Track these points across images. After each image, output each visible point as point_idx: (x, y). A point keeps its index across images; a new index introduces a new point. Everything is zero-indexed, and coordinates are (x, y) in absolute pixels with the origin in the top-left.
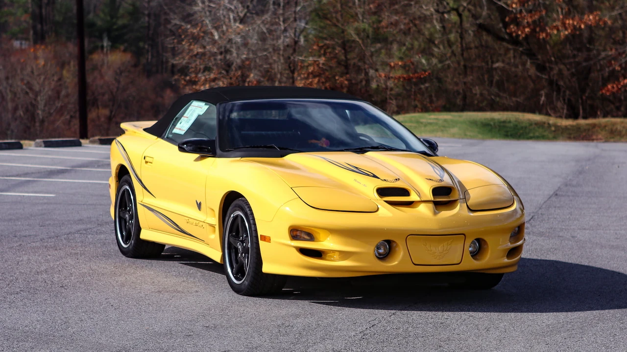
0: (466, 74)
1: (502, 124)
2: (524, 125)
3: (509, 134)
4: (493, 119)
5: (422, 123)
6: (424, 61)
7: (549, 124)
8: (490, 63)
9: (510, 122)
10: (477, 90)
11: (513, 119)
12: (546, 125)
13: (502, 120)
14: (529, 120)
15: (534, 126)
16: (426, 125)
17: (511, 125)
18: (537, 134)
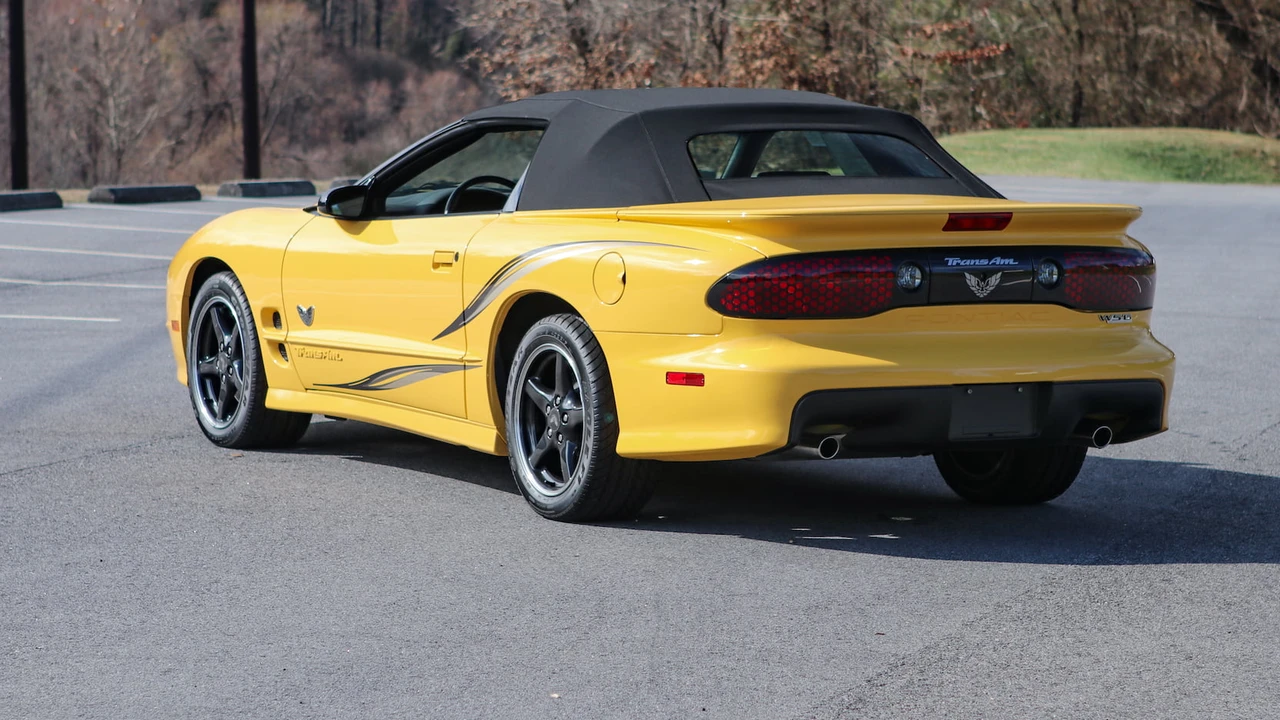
0: (1081, 50)
1: (1168, 154)
2: (1211, 155)
3: (1184, 173)
4: (1147, 143)
5: (1006, 150)
6: (994, 22)
7: (1263, 152)
8: (1131, 25)
9: (1183, 149)
10: (1105, 84)
11: (1189, 143)
12: (1258, 155)
13: (1168, 145)
14: (1222, 144)
15: (1232, 158)
16: (1016, 155)
17: (1187, 155)
18: (1240, 174)
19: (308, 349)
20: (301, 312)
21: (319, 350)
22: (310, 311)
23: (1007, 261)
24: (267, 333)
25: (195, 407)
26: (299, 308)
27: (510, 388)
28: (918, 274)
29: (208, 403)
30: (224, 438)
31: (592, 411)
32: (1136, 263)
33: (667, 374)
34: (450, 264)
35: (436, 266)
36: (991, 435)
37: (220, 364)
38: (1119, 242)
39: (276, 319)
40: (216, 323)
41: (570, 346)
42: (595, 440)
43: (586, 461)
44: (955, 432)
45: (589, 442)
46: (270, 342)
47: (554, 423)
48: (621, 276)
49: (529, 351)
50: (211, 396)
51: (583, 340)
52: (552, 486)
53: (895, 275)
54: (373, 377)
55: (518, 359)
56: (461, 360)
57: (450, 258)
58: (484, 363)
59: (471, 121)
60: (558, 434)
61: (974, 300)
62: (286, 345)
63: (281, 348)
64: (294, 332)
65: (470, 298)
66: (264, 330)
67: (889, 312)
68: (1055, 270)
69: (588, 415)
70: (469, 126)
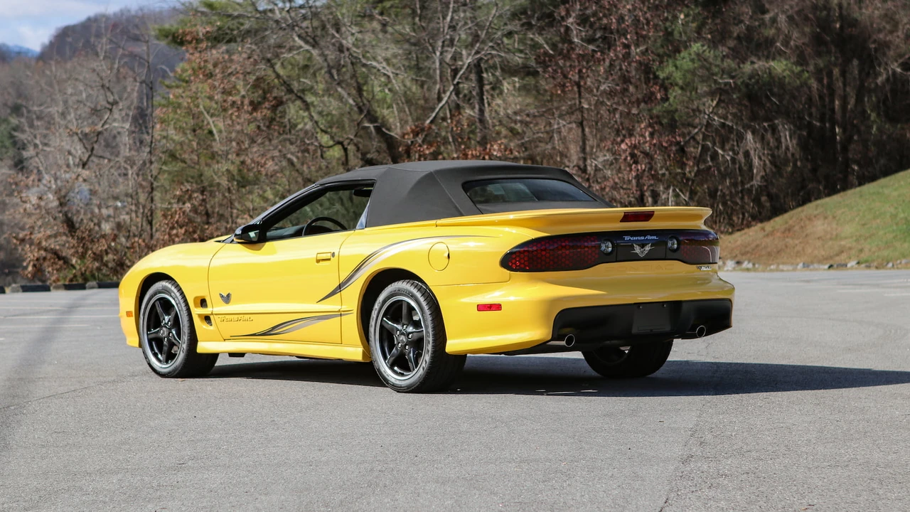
19: (227, 316)
20: (222, 296)
21: (236, 316)
22: (229, 296)
23: (653, 237)
24: (197, 311)
25: (146, 357)
26: (220, 294)
27: (372, 323)
28: (610, 245)
29: (155, 355)
30: (169, 372)
31: (430, 330)
32: (708, 238)
33: (478, 305)
34: (329, 259)
35: (318, 261)
36: (651, 330)
37: (163, 332)
38: (700, 227)
39: (203, 303)
40: (159, 309)
41: (413, 296)
42: (433, 346)
43: (426, 358)
44: (635, 331)
45: (429, 347)
46: (200, 316)
47: (402, 340)
48: (447, 255)
49: (384, 302)
50: (156, 351)
51: (421, 292)
52: (402, 375)
53: (600, 247)
54: (274, 328)
55: (377, 306)
56: (339, 311)
57: (329, 256)
58: (355, 311)
59: (321, 185)
60: (406, 345)
61: (638, 259)
62: (211, 317)
63: (207, 319)
64: (216, 307)
65: (343, 277)
66: (196, 309)
67: (597, 266)
68: (676, 242)
69: (427, 332)
70: (320, 187)
